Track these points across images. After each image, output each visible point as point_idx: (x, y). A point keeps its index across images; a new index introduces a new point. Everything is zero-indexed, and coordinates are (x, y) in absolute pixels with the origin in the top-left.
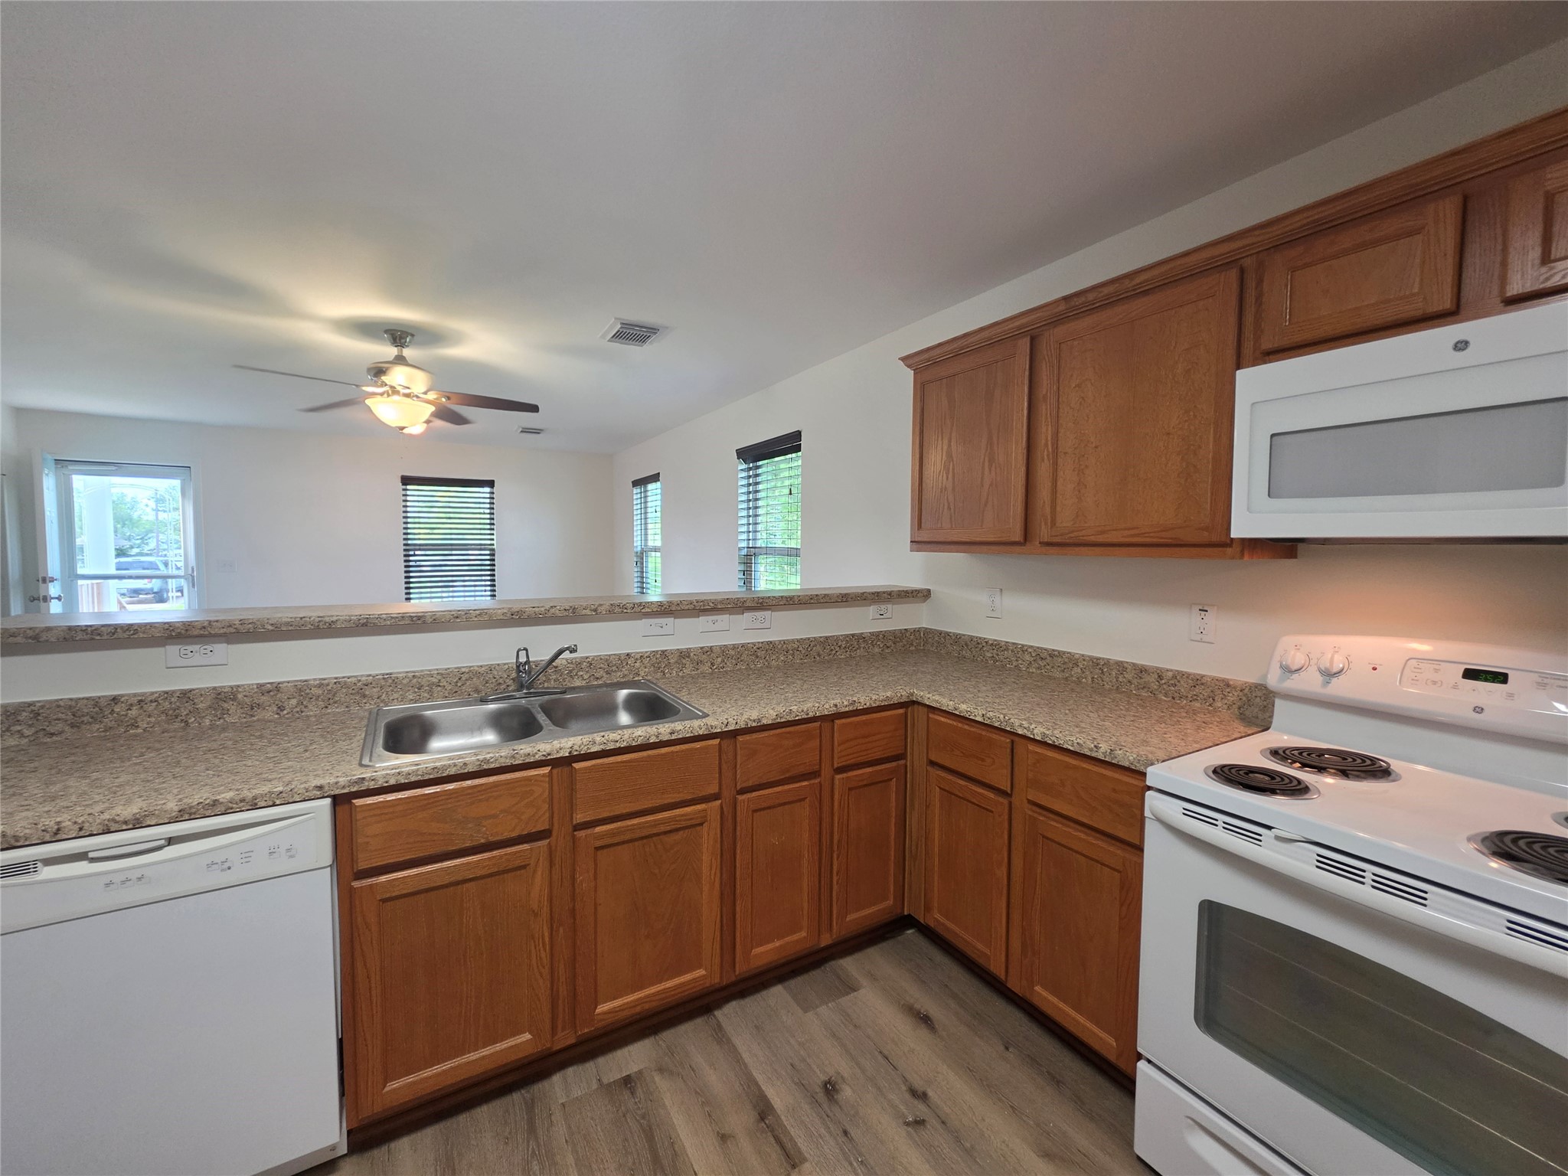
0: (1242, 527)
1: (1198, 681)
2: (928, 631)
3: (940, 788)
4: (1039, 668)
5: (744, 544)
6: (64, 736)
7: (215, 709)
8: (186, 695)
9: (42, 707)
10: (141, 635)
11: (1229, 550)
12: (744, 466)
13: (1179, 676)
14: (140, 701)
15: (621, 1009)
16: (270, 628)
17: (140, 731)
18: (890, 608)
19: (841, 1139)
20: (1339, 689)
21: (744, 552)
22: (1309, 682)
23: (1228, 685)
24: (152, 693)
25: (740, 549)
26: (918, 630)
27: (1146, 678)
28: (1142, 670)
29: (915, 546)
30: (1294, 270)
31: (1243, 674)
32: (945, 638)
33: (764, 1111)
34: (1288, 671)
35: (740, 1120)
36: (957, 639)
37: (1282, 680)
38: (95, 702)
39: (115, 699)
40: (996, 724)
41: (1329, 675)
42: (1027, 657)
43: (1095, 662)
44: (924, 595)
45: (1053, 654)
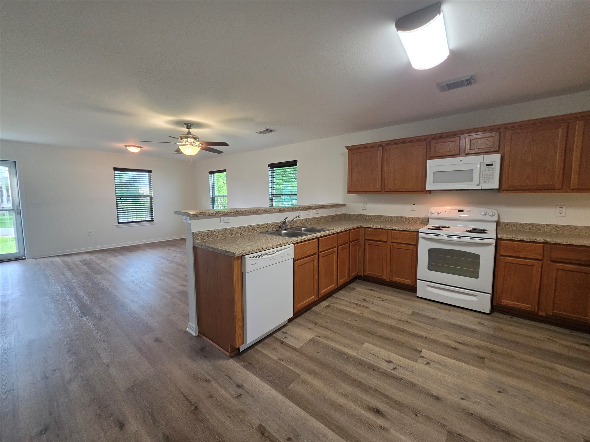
0: (428, 188)
1: (413, 218)
2: (345, 214)
3: (369, 244)
4: (378, 220)
5: (270, 194)
6: (206, 240)
7: (230, 233)
8: (226, 230)
9: (202, 232)
10: (220, 214)
11: (424, 192)
12: (270, 169)
13: (409, 218)
14: (218, 231)
15: (326, 291)
16: (241, 213)
17: (218, 239)
19: (372, 304)
20: (440, 216)
21: (270, 196)
22: (435, 215)
23: (419, 218)
24: (220, 229)
25: (269, 195)
26: (343, 214)
27: (403, 219)
28: (402, 217)
29: (349, 193)
30: (436, 143)
31: (422, 216)
32: (351, 215)
33: (357, 304)
34: (432, 213)
35: (355, 306)
36: (355, 215)
37: (431, 215)
38: (211, 231)
39: (214, 231)
40: (384, 228)
41: (439, 213)
42: (374, 218)
43: (391, 217)
44: (343, 205)
45: (381, 216)
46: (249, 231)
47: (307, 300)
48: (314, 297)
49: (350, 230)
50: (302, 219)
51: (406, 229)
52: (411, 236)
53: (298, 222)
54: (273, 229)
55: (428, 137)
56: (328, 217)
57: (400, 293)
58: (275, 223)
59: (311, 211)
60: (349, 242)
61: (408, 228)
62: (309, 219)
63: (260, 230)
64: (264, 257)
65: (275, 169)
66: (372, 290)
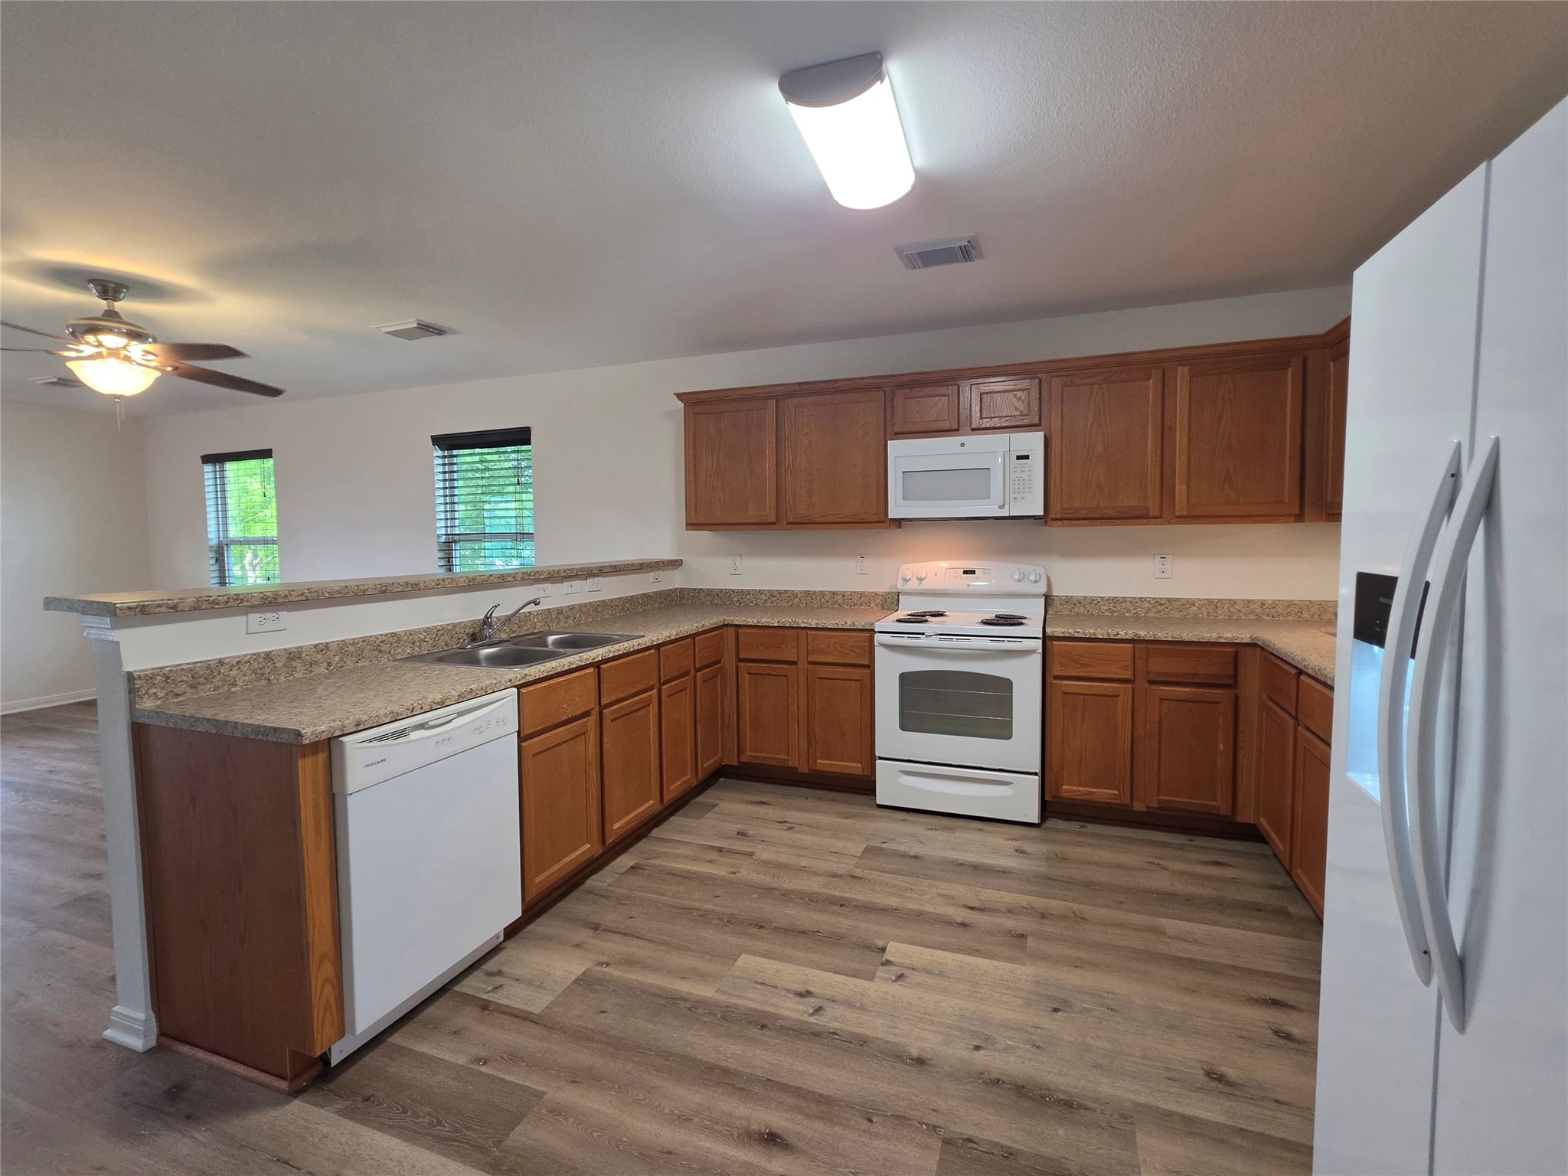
0: (893, 513)
1: (862, 595)
2: (682, 590)
3: (748, 673)
4: (773, 602)
5: (443, 531)
6: (186, 696)
7: (287, 667)
8: (268, 656)
9: (171, 671)
10: (246, 604)
11: (884, 524)
12: (440, 453)
13: (852, 594)
14: (239, 662)
15: (627, 824)
16: (327, 595)
17: (238, 688)
18: (663, 574)
19: (763, 843)
20: (926, 585)
21: (443, 539)
22: (913, 585)
23: (876, 595)
24: (245, 656)
25: (439, 536)
26: (676, 590)
27: (836, 597)
28: (834, 593)
29: (690, 527)
30: (906, 398)
31: (883, 588)
32: (699, 593)
33: (720, 850)
34: (906, 580)
35: (713, 855)
36: (709, 592)
37: (903, 585)
38: (207, 665)
39: (221, 662)
40: (788, 625)
41: (921, 580)
42: (764, 597)
43: (807, 593)
44: (676, 564)
45: (780, 593)
46: (360, 656)
47: (568, 859)
48: (588, 846)
49: (693, 636)
50: (549, 609)
51: (843, 625)
52: (856, 642)
53: (535, 620)
54: (447, 645)
55: (885, 380)
56: (631, 599)
57: (835, 801)
58: (455, 625)
59: (577, 584)
60: (692, 672)
61: (849, 622)
62: (572, 608)
63: (400, 650)
64: (414, 735)
65: (455, 452)
66: (762, 803)
